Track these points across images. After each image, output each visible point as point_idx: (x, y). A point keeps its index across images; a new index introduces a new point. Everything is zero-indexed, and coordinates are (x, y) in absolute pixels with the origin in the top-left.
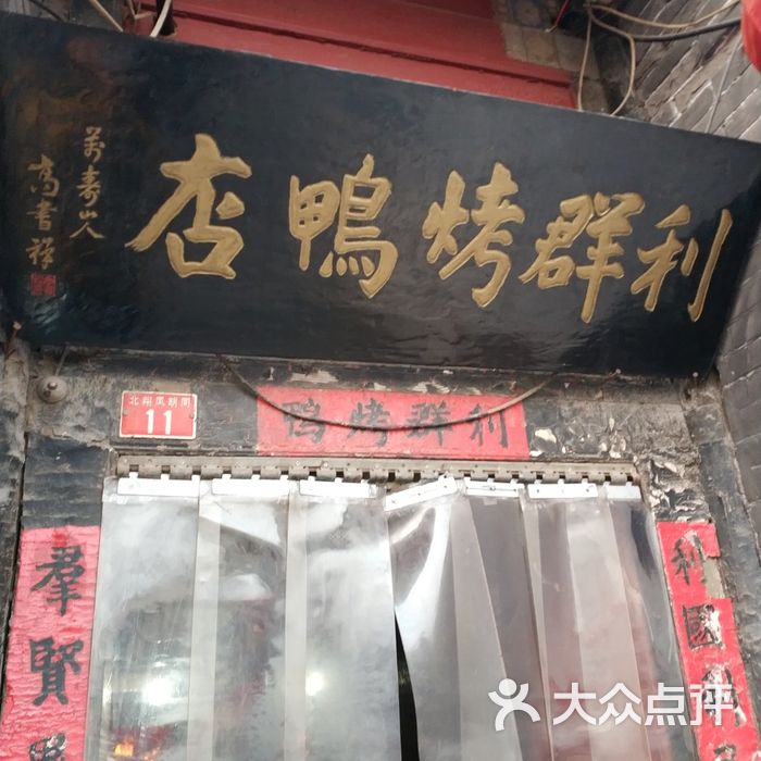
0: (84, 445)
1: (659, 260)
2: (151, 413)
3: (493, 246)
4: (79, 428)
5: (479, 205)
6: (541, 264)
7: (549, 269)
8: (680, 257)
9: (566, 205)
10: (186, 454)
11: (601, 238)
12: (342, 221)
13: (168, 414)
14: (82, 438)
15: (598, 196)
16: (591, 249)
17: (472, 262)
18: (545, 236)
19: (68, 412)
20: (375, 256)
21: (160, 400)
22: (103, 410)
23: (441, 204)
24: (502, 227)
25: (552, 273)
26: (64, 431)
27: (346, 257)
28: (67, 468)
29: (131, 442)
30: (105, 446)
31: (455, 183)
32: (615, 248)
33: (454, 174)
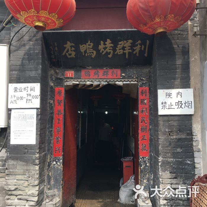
0: (61, 78)
1: (137, 49)
2: (68, 74)
3: (109, 50)
4: (60, 76)
5: (106, 45)
6: (118, 51)
7: (119, 51)
8: (141, 48)
9: (120, 43)
10: (73, 79)
11: (127, 47)
12: (87, 49)
13: (70, 74)
14: (61, 77)
15: (125, 41)
16: (125, 48)
17: (107, 52)
18: (117, 47)
19: (59, 74)
20: (93, 53)
21: (69, 72)
22: (63, 74)
23: (101, 45)
24: (110, 47)
25: (120, 52)
26: (59, 76)
27: (89, 53)
28: (59, 81)
29: (66, 78)
30: (63, 78)
31: (102, 42)
32: (129, 48)
33: (101, 41)
